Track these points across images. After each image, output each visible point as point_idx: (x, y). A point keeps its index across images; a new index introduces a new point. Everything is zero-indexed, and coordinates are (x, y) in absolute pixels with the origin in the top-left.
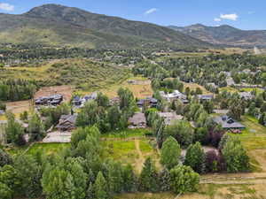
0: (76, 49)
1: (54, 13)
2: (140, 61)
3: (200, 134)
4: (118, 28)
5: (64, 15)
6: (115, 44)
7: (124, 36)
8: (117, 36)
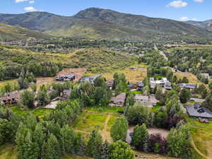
0: (104, 41)
1: (94, 14)
2: (150, 51)
3: (159, 118)
4: (140, 24)
5: (100, 15)
6: (136, 37)
7: (144, 30)
8: (138, 31)
